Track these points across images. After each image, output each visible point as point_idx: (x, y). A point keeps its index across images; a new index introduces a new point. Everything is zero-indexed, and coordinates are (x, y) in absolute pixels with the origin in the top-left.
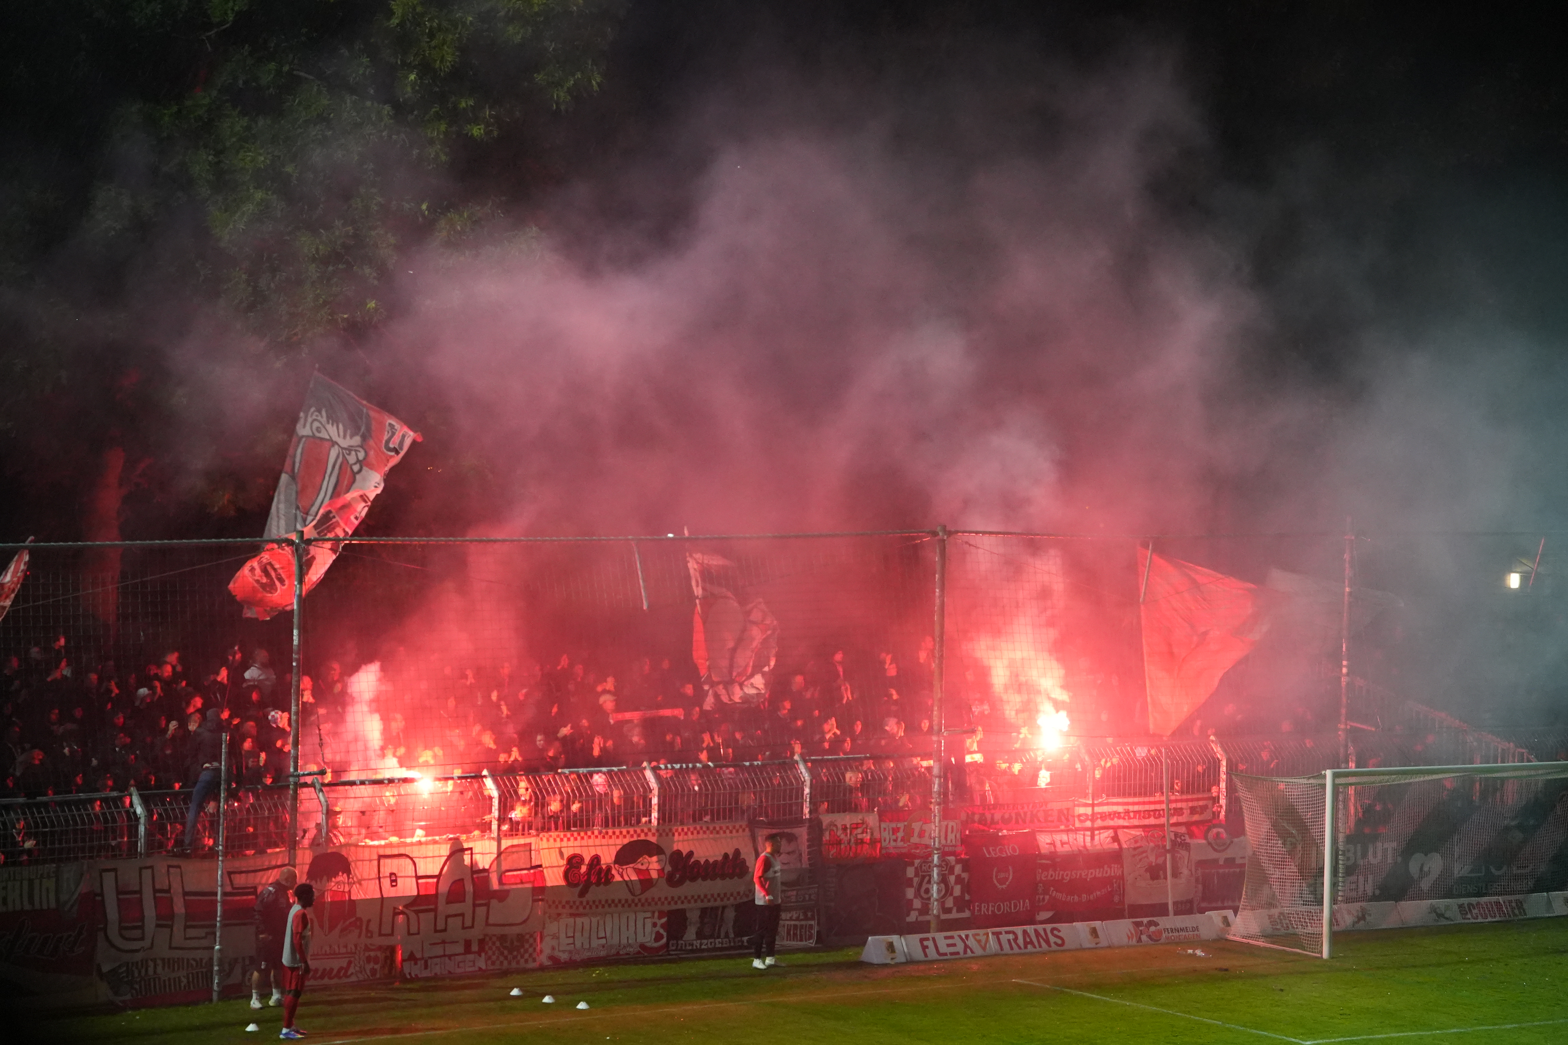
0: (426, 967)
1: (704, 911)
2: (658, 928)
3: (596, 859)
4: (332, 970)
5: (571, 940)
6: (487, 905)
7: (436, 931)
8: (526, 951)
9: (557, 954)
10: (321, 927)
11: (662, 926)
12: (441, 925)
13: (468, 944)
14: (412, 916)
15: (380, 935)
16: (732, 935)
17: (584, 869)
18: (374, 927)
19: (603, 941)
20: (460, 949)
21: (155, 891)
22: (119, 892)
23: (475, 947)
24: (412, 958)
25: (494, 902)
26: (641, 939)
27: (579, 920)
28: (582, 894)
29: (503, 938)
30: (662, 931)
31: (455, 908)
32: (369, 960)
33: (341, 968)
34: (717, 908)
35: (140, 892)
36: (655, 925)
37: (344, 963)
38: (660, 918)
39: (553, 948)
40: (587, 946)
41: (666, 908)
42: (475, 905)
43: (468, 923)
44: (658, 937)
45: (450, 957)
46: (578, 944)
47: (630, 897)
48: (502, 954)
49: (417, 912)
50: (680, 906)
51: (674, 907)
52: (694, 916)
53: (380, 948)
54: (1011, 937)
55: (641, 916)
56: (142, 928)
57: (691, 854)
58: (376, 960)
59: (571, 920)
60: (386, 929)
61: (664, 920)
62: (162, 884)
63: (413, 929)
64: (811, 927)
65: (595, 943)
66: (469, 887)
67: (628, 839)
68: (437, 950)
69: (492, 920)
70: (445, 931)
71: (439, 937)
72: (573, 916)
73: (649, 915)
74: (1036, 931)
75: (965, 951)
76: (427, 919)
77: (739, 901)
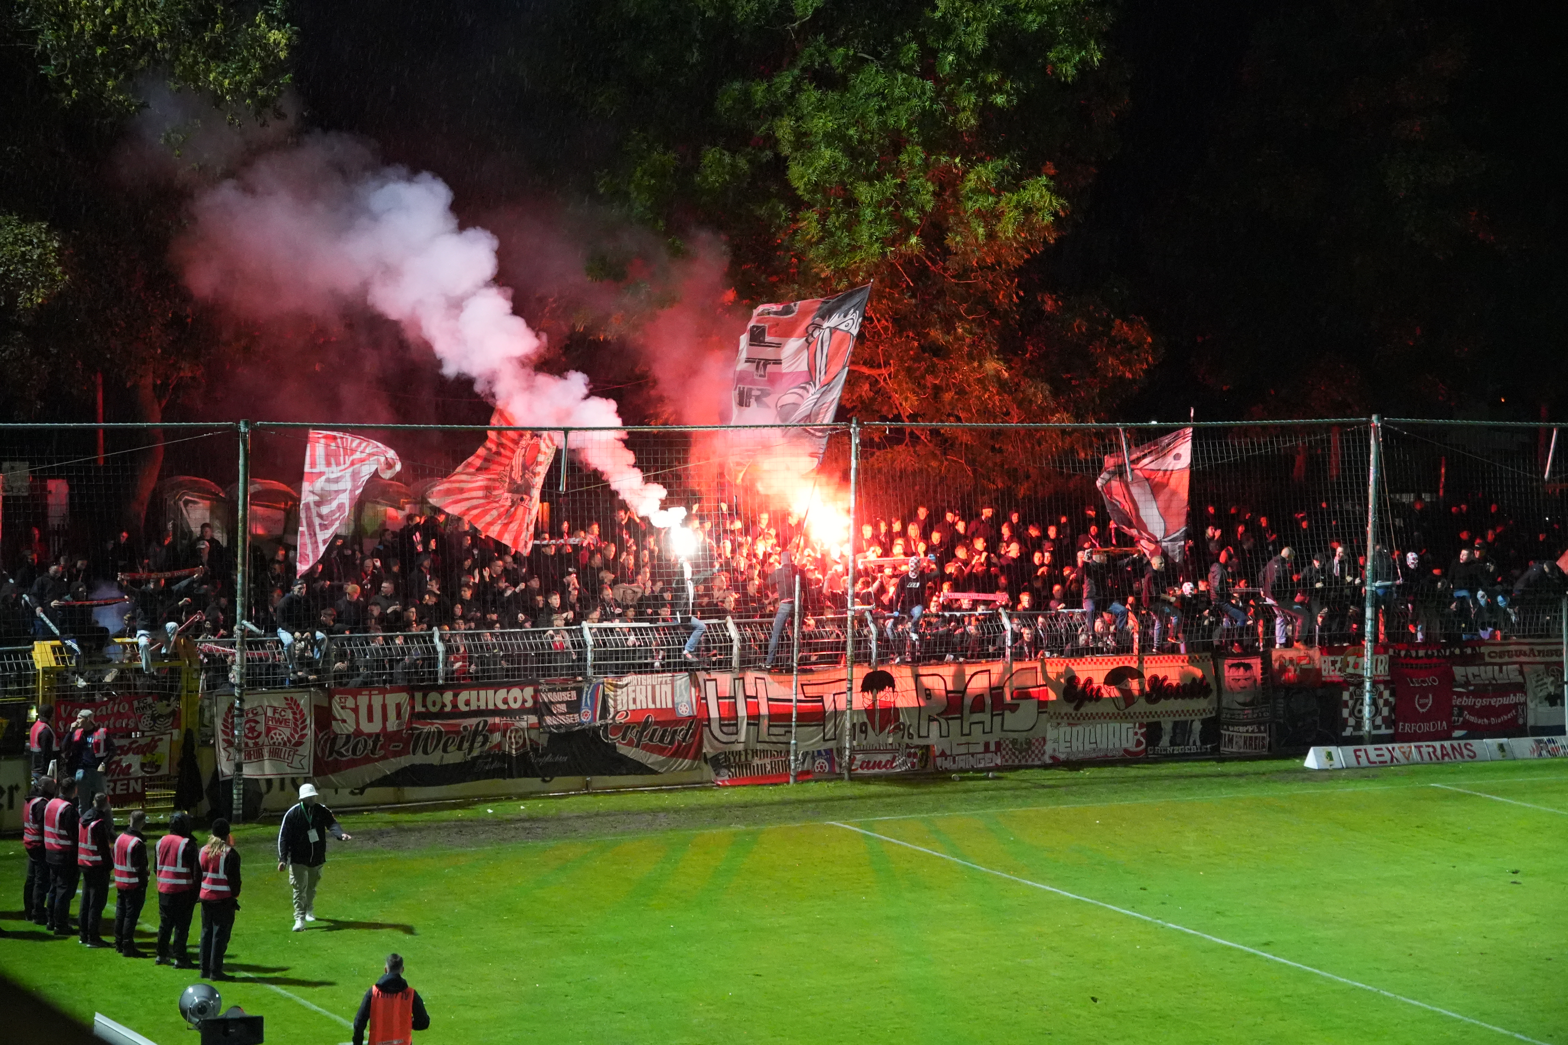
0: (954, 762)
1: (1176, 724)
2: (1139, 737)
3: (1089, 681)
4: (880, 762)
5: (1068, 744)
6: (1003, 714)
7: (963, 735)
8: (1033, 752)
9: (1057, 754)
10: (874, 729)
11: (1142, 734)
12: (966, 730)
13: (987, 745)
14: (943, 721)
15: (919, 737)
16: (1198, 743)
17: (1079, 687)
18: (913, 731)
19: (1094, 746)
20: (981, 748)
21: (746, 697)
22: (718, 698)
23: (992, 748)
24: (943, 754)
25: (1007, 713)
26: (1125, 745)
27: (1075, 729)
28: (1077, 708)
29: (1014, 742)
30: (1142, 739)
31: (976, 717)
32: (909, 755)
33: (888, 761)
34: (1186, 722)
35: (734, 698)
36: (1136, 734)
37: (889, 757)
38: (1140, 728)
39: (1054, 750)
40: (1081, 749)
41: (1145, 721)
42: (992, 716)
43: (987, 729)
44: (1139, 743)
45: (973, 755)
46: (1074, 749)
47: (1116, 711)
48: (1014, 754)
49: (947, 719)
50: (1156, 719)
51: (1151, 720)
52: (1167, 726)
53: (917, 747)
54: (1431, 750)
55: (1125, 726)
56: (736, 725)
57: (1165, 678)
58: (915, 756)
59: (1068, 729)
60: (923, 733)
61: (1144, 730)
62: (751, 692)
63: (944, 733)
64: (1263, 738)
65: (1088, 747)
66: (988, 701)
67: (1115, 666)
68: (963, 750)
69: (1005, 728)
70: (969, 734)
71: (964, 739)
72: (1069, 724)
73: (1131, 725)
74: (1452, 746)
75: (1392, 761)
76: (955, 725)
77: (1204, 716)
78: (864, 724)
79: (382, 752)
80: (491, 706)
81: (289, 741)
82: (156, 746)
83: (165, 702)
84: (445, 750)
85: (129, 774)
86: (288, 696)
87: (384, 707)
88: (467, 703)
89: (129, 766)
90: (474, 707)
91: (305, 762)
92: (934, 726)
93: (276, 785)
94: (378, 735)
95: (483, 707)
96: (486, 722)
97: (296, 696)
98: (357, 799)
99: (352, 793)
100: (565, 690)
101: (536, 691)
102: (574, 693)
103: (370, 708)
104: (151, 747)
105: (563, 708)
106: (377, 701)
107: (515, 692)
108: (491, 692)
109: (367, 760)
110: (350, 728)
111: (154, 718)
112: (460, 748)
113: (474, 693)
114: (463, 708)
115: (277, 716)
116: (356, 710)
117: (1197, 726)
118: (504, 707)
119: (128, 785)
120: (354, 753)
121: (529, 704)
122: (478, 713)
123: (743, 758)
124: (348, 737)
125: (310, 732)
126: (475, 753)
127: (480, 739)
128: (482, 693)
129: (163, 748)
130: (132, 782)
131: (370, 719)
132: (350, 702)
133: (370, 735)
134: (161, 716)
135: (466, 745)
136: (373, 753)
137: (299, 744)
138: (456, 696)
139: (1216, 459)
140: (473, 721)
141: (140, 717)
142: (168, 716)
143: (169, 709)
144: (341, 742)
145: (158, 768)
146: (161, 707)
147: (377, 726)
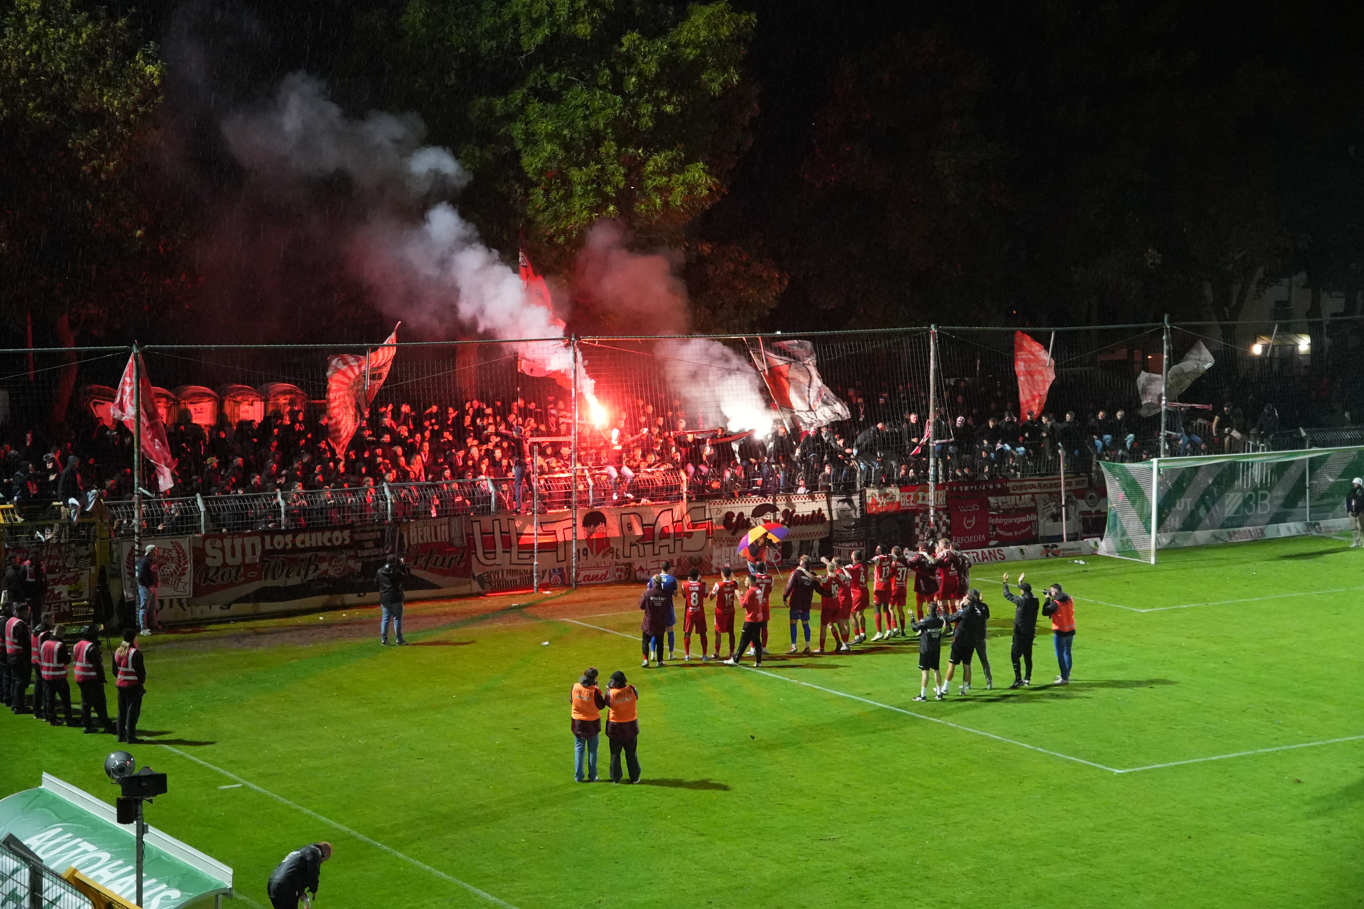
1: (802, 542)
3: (741, 514)
6: (682, 540)
10: (592, 552)
12: (656, 552)
14: (641, 546)
15: (624, 556)
16: (818, 555)
17: (734, 519)
18: (620, 553)
21: (501, 532)
22: (482, 534)
24: (641, 569)
25: (685, 539)
27: (732, 548)
28: (734, 534)
29: (690, 558)
30: (779, 554)
31: (664, 542)
32: (617, 570)
33: (603, 575)
34: (809, 540)
35: (493, 533)
37: (604, 572)
42: (675, 541)
43: (671, 550)
49: (643, 544)
50: (788, 540)
51: (785, 540)
52: (796, 545)
53: (623, 564)
54: (976, 554)
56: (495, 553)
57: (794, 511)
58: (622, 570)
59: (728, 548)
60: (627, 554)
62: (505, 529)
63: (642, 554)
66: (672, 531)
67: (759, 503)
69: (684, 548)
70: (659, 554)
71: (656, 558)
72: (729, 546)
74: (989, 551)
76: (649, 548)
77: (821, 537)
78: (585, 549)
79: (243, 579)
80: (320, 544)
81: (175, 572)
82: (79, 579)
83: (84, 547)
84: (287, 576)
85: (59, 598)
86: (174, 540)
87: (243, 547)
88: (303, 542)
89: (60, 593)
90: (307, 545)
91: (187, 587)
92: (634, 548)
93: (167, 603)
94: (239, 567)
95: (314, 545)
96: (316, 555)
97: (178, 540)
98: (226, 613)
99: (222, 608)
100: (373, 531)
101: (352, 533)
102: (379, 533)
103: (233, 547)
104: (76, 579)
105: (371, 544)
106: (238, 542)
107: (337, 534)
108: (320, 534)
109: (231, 584)
110: (218, 562)
111: (77, 559)
112: (299, 574)
113: (307, 535)
114: (300, 545)
115: (166, 555)
116: (223, 549)
117: (817, 544)
118: (329, 544)
119: (59, 606)
120: (222, 580)
121: (347, 541)
122: (311, 549)
123: (500, 576)
124: (218, 568)
125: (189, 566)
126: (310, 577)
127: (313, 567)
128: (314, 535)
129: (84, 579)
130: (62, 605)
131: (233, 555)
132: (218, 543)
133: (233, 566)
134: (82, 557)
135: (302, 573)
136: (236, 579)
137: (182, 574)
138: (294, 537)
139: (826, 357)
140: (309, 554)
141: (67, 558)
142: (87, 557)
143: (87, 552)
144: (211, 573)
145: (81, 593)
146: (82, 551)
147: (238, 560)
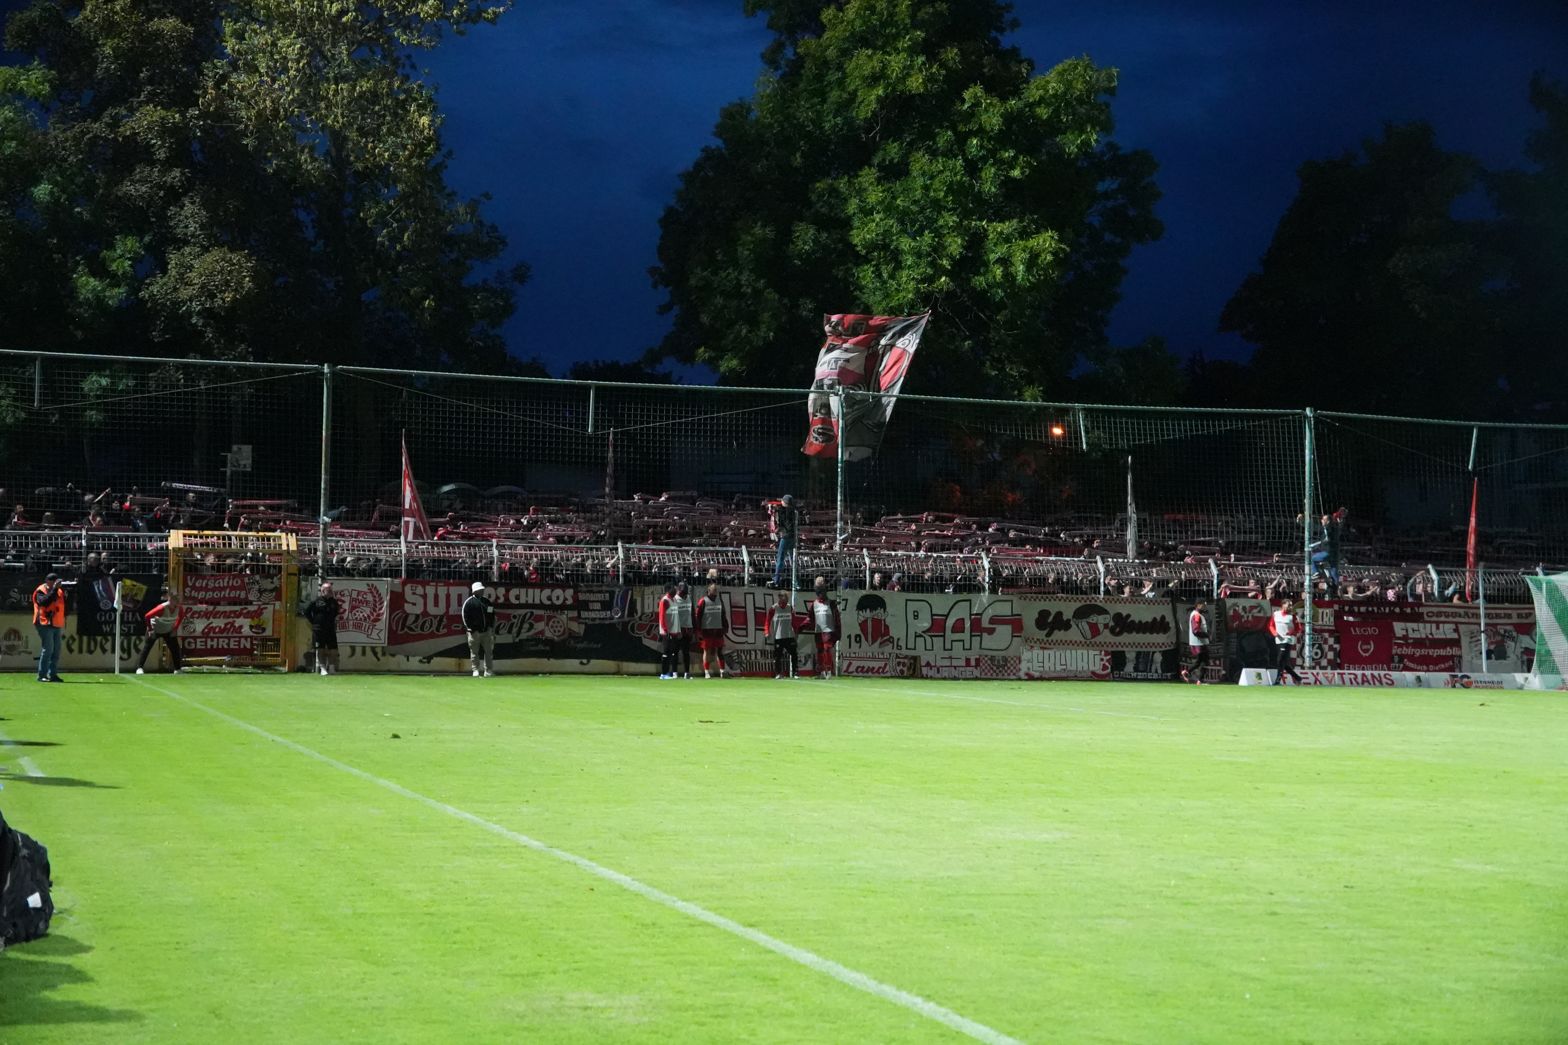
0: (938, 672)
1: (1138, 654)
2: (1105, 662)
3: (1059, 614)
4: (873, 668)
5: (1041, 664)
6: (981, 636)
7: (945, 649)
8: (1009, 668)
9: (1031, 672)
10: (867, 640)
11: (1107, 661)
12: (948, 646)
13: (968, 661)
14: (928, 639)
15: (907, 648)
16: (1160, 671)
17: (1050, 619)
18: (902, 643)
19: (1064, 667)
20: (963, 663)
21: (755, 608)
23: (973, 663)
24: (928, 664)
25: (985, 635)
26: (1092, 668)
27: (1046, 652)
28: (1048, 635)
29: (992, 659)
30: (1107, 664)
31: (958, 636)
32: (899, 664)
33: (880, 668)
34: (1149, 652)
35: (745, 607)
36: (1102, 660)
37: (882, 664)
38: (1106, 655)
39: (1029, 669)
40: (1052, 669)
41: (1110, 649)
42: (971, 636)
43: (967, 646)
44: (1105, 668)
45: (955, 667)
46: (1047, 668)
47: (1083, 640)
48: (992, 669)
49: (931, 636)
50: (1120, 649)
51: (1114, 649)
52: (1131, 655)
53: (906, 657)
54: (1352, 676)
55: (1092, 653)
56: (746, 629)
57: (1129, 616)
58: (904, 665)
59: (1041, 652)
60: (911, 645)
61: (1108, 657)
63: (929, 647)
64: (1219, 671)
65: (1059, 668)
66: (968, 624)
67: (1083, 603)
68: (947, 663)
69: (983, 646)
70: (951, 650)
71: (946, 654)
72: (1043, 648)
73: (1098, 653)
74: (1372, 674)
75: (1315, 683)
76: (938, 642)
77: (1164, 649)
79: (445, 630)
80: (537, 601)
81: (369, 617)
82: (261, 614)
83: (270, 580)
85: (241, 633)
86: (370, 583)
87: (448, 596)
88: (517, 597)
89: (241, 627)
90: (523, 601)
91: (382, 635)
92: (920, 641)
93: (359, 650)
94: (442, 617)
95: (530, 601)
96: (532, 613)
97: (376, 583)
98: (426, 667)
99: (421, 661)
100: (600, 592)
101: (576, 593)
102: (607, 595)
103: (436, 596)
104: (258, 614)
105: (598, 606)
106: (442, 591)
107: (558, 592)
108: (538, 591)
109: (432, 636)
110: (419, 610)
111: (261, 592)
112: (510, 632)
113: (523, 591)
114: (513, 600)
115: (360, 598)
116: (424, 596)
117: (1158, 657)
118: (548, 603)
119: (239, 642)
120: (422, 629)
121: (570, 602)
122: (526, 606)
123: (753, 657)
124: (417, 616)
126: (524, 636)
127: (526, 626)
128: (530, 591)
129: (268, 614)
130: (243, 640)
131: (436, 604)
132: (420, 590)
133: (435, 617)
134: (266, 590)
135: (515, 630)
136: (438, 629)
137: (377, 620)
138: (507, 591)
140: (522, 612)
141: (250, 589)
142: (271, 591)
143: (272, 586)
144: (411, 619)
145: (264, 630)
146: (267, 584)
147: (441, 610)
